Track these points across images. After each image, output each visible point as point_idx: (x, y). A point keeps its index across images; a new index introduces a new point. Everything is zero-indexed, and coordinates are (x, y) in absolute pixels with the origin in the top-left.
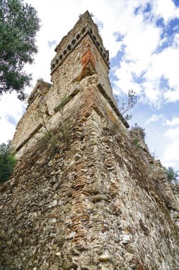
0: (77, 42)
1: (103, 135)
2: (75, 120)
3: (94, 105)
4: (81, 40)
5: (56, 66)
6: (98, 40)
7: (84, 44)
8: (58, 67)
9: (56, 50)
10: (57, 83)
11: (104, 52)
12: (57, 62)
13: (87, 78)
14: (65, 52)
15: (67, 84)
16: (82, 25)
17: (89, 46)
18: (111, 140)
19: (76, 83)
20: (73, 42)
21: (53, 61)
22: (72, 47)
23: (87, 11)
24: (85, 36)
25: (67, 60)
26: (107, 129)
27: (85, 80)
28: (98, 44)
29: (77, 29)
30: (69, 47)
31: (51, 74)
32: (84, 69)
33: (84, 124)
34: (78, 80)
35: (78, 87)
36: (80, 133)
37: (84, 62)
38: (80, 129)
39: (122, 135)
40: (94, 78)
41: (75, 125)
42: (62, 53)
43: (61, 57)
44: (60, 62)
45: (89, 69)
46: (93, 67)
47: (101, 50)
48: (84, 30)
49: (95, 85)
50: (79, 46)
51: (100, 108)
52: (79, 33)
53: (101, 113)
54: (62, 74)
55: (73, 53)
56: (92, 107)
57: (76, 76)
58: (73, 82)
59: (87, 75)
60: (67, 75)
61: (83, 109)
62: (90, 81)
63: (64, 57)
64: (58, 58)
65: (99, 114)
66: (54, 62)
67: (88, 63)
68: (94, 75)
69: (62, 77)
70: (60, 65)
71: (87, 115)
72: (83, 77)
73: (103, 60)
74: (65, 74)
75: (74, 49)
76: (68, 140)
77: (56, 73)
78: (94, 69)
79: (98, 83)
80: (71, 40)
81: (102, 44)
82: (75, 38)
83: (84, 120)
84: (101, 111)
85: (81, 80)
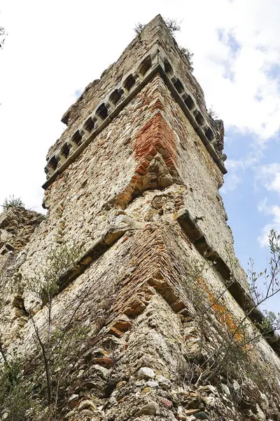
0: (126, 95)
1: (182, 378)
2: (94, 327)
3: (159, 276)
4: (138, 90)
5: (62, 163)
6: (188, 91)
7: (146, 101)
8: (66, 167)
9: (65, 120)
10: (60, 212)
11: (207, 124)
12: (66, 150)
13: (149, 196)
14: (90, 124)
15: (88, 216)
16: (142, 50)
17: (159, 105)
18: (210, 400)
19: (113, 211)
20: (116, 96)
21: (53, 149)
22: (112, 110)
23: (159, 18)
24: (150, 79)
25: (93, 145)
26: (201, 360)
27: (143, 204)
28: (189, 102)
29: (128, 63)
30: (103, 111)
31: (45, 187)
32: (141, 171)
33: (122, 342)
34: (120, 202)
35: (119, 223)
36: (105, 371)
37: (142, 151)
38: (107, 356)
39: (262, 384)
40: (170, 196)
41: (93, 342)
42: (81, 128)
43: (77, 137)
44: (73, 151)
45: (155, 170)
46: (170, 164)
47: (199, 117)
48: (146, 64)
49: (170, 218)
50: (130, 106)
51: (179, 290)
52: (132, 72)
53: (183, 306)
54: (76, 186)
55: (111, 127)
56: (150, 282)
57: (115, 189)
58: (107, 208)
59: (151, 189)
60: (90, 187)
61: (123, 291)
62: (157, 207)
63: (86, 137)
64: (68, 140)
65: (177, 307)
66: (58, 152)
67: (153, 154)
68: (171, 189)
69: (74, 194)
70: (73, 160)
71: (135, 311)
72: (137, 194)
73: (202, 147)
74: (84, 184)
75: (116, 115)
76: (63, 395)
77: (60, 182)
78: (173, 171)
79: (181, 212)
80: (110, 91)
81: (201, 102)
82: (121, 85)
83: (124, 328)
84: (183, 298)
85: (131, 202)
